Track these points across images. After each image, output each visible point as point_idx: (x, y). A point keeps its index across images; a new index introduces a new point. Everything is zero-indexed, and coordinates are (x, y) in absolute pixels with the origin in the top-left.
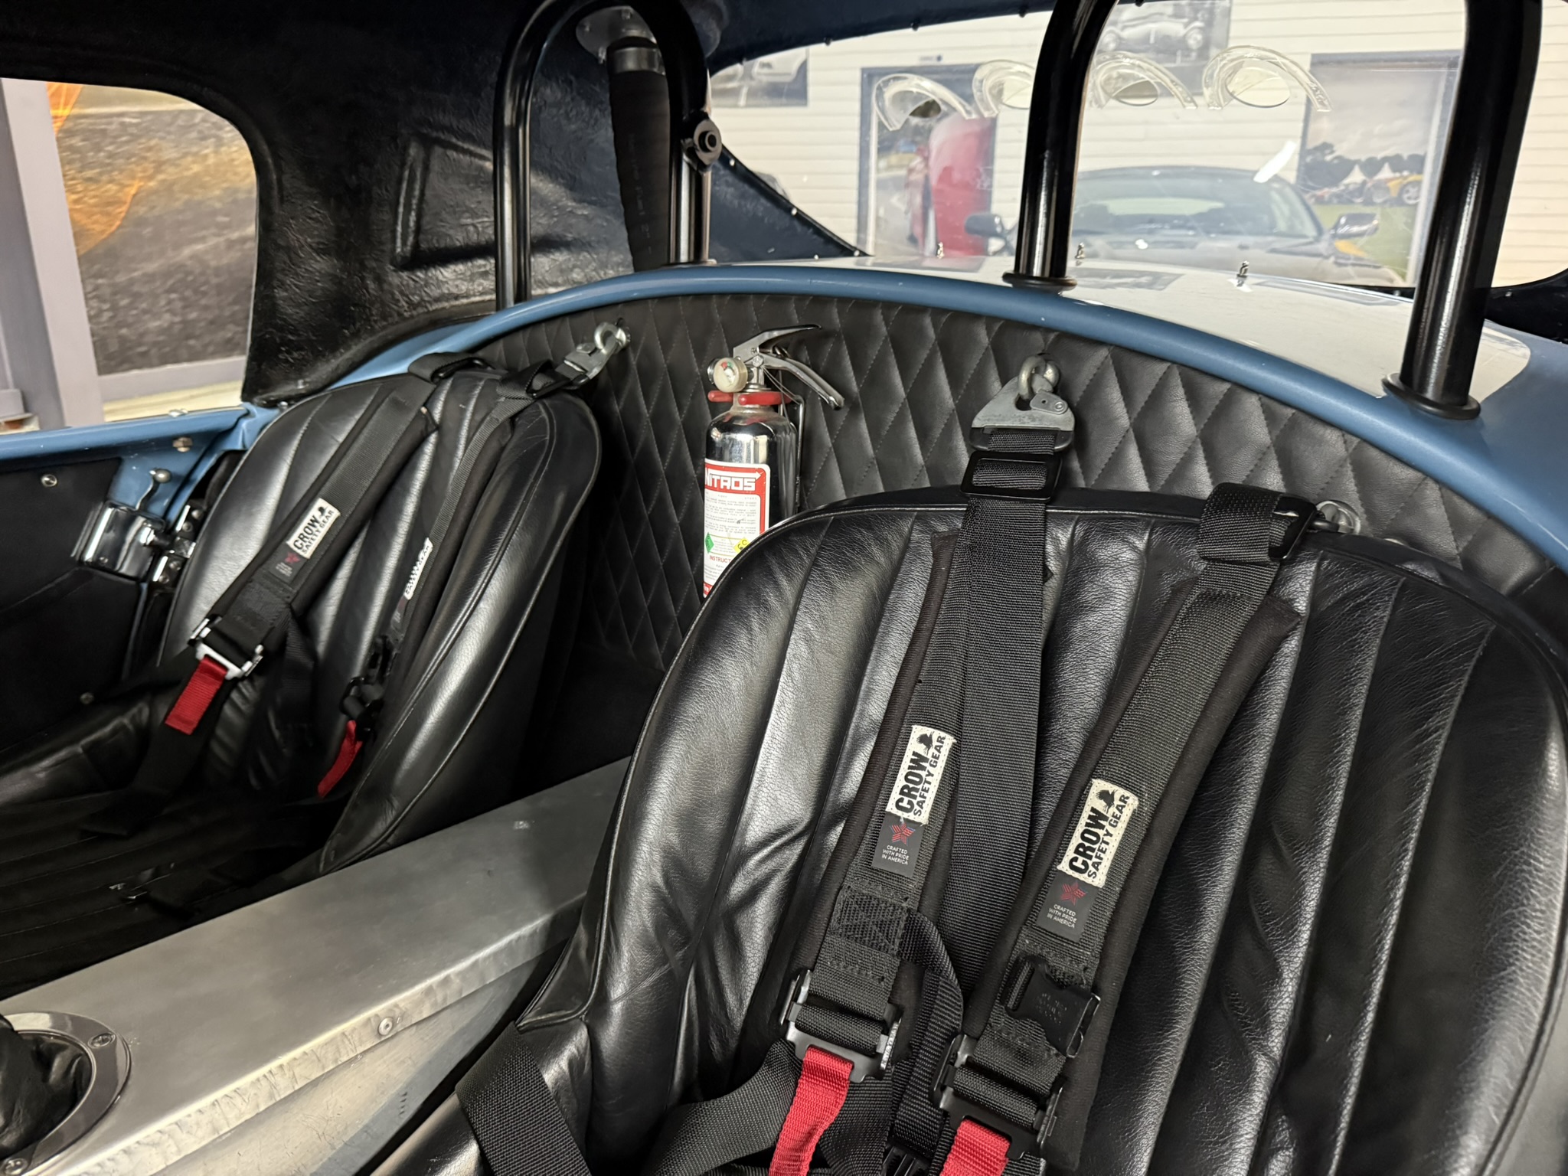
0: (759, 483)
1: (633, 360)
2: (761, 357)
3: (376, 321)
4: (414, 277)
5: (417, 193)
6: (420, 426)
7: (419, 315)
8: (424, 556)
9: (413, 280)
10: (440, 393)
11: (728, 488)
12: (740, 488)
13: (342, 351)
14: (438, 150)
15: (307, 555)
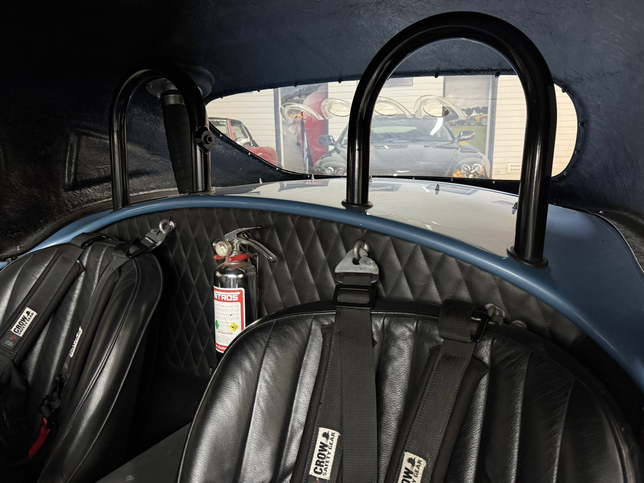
0: (240, 297)
1: (178, 234)
2: (237, 239)
3: (56, 215)
4: (74, 193)
5: (74, 157)
6: (77, 268)
7: (77, 210)
8: (79, 336)
9: (74, 195)
10: (86, 252)
11: (225, 300)
12: (231, 300)
13: (40, 230)
14: (84, 137)
15: (21, 335)
